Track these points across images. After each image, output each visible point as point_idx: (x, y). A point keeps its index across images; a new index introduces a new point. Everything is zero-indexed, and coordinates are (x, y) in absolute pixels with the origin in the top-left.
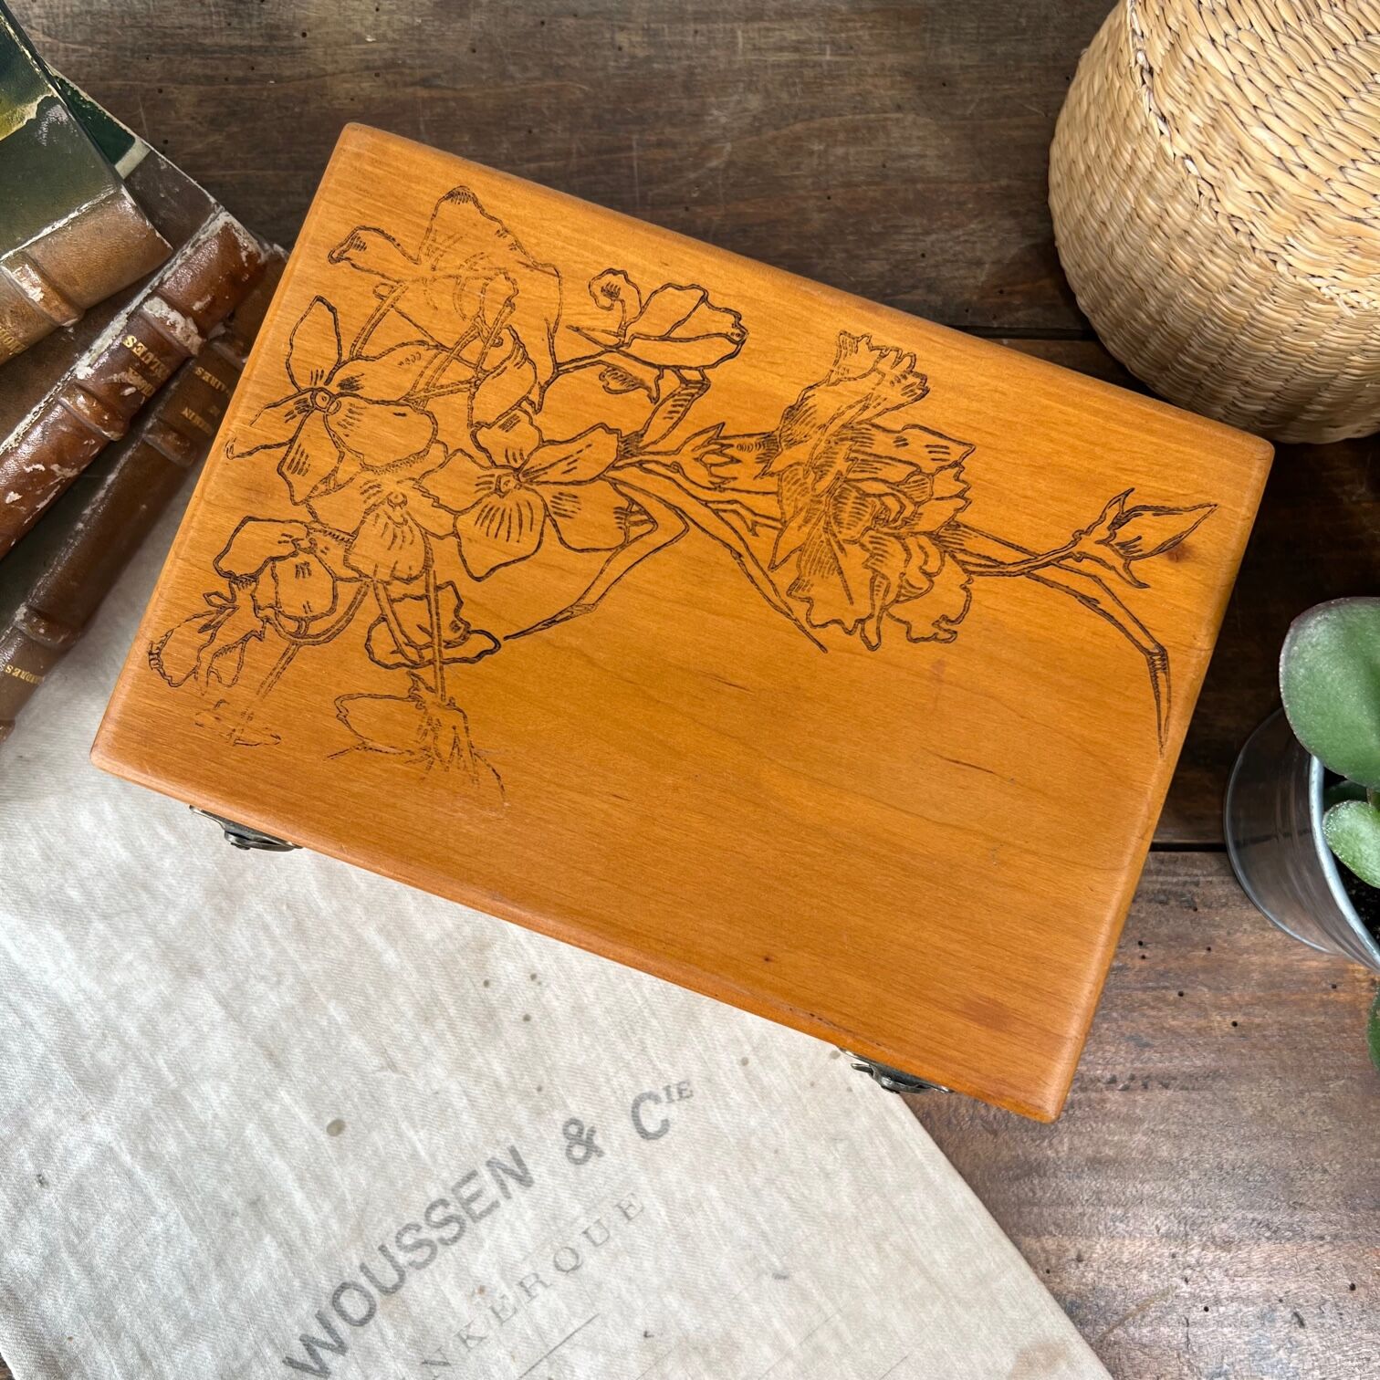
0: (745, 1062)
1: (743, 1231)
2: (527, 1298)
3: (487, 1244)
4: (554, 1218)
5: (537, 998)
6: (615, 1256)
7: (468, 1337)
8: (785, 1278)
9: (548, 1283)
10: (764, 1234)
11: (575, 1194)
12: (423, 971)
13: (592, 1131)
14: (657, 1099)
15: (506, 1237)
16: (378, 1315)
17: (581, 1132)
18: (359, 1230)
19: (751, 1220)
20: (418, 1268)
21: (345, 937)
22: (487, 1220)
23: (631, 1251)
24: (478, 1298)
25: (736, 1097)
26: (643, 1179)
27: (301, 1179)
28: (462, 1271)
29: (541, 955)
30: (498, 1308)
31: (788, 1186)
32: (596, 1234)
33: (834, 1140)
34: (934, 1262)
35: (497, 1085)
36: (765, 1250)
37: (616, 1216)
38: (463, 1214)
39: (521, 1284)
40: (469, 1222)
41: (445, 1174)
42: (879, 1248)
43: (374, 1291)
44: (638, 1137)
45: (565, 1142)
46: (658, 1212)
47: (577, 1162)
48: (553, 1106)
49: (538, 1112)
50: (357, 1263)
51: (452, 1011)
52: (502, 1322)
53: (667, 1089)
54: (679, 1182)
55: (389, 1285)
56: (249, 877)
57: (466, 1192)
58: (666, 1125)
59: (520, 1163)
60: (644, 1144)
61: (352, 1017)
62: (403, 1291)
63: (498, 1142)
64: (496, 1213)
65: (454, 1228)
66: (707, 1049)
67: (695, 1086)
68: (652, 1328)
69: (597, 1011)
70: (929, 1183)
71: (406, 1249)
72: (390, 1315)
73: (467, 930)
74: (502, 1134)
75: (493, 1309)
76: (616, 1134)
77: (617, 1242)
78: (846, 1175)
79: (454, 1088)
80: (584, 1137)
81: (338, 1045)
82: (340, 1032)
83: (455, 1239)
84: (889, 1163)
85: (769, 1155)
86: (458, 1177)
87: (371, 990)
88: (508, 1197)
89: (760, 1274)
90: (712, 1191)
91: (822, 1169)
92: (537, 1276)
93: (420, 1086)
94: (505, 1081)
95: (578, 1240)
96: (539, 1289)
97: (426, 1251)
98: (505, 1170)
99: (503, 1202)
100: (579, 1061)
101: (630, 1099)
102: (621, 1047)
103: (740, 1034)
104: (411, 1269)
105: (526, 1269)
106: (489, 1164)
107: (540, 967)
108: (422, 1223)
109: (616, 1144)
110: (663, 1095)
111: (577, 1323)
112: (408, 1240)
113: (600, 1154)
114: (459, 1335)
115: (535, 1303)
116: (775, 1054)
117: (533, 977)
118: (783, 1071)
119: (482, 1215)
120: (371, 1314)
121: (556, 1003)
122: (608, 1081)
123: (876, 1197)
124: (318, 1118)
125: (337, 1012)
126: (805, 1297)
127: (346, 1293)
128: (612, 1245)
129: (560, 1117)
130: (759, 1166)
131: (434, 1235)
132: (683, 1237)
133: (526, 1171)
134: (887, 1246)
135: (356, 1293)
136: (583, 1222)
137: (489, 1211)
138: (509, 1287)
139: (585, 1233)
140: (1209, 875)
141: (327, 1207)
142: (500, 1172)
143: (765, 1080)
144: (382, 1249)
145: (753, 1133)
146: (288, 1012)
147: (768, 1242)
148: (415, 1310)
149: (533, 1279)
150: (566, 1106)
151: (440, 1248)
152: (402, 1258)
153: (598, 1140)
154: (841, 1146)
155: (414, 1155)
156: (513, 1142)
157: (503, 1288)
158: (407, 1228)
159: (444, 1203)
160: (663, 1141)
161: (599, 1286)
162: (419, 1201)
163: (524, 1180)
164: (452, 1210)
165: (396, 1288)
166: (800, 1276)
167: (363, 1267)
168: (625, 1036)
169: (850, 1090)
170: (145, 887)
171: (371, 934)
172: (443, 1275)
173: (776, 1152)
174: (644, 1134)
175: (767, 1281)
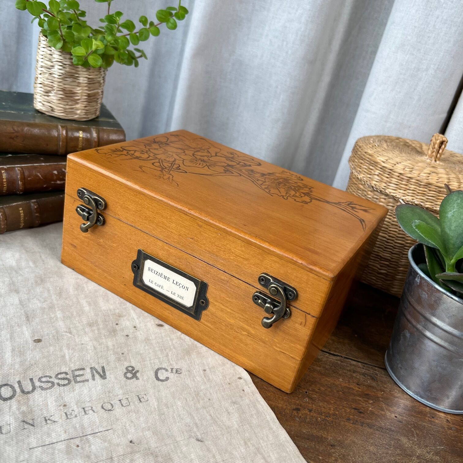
0: (205, 370)
1: (188, 420)
2: (83, 413)
3: (77, 391)
4: (109, 392)
5: (133, 332)
6: (129, 412)
7: (49, 419)
8: (201, 441)
9: (96, 411)
10: (196, 424)
11: (122, 388)
12: (96, 315)
13: (138, 371)
14: (167, 370)
15: (86, 391)
16: (13, 400)
17: (133, 370)
18: (26, 371)
19: (193, 418)
20: (42, 389)
21: (75, 300)
22: (81, 384)
23: (137, 412)
24: (62, 408)
25: (198, 378)
26: (151, 391)
27: (13, 350)
28: (60, 397)
29: (140, 323)
30: (68, 413)
31: (211, 412)
32: (124, 402)
33: (234, 403)
34: (270, 456)
35: (107, 347)
36: (195, 429)
37: (136, 399)
38: (72, 379)
39: (84, 408)
40: (73, 382)
41: (72, 365)
42: (245, 443)
43: (18, 390)
44: (155, 379)
45: (125, 371)
46: (154, 403)
47: (127, 378)
48: (126, 360)
49: (119, 360)
50: (17, 380)
51: (101, 326)
52: (67, 418)
53: (172, 369)
54: (166, 397)
55: (26, 390)
56: (52, 280)
57: (77, 373)
58: (167, 379)
59: (104, 371)
60: (157, 382)
61: (64, 317)
62: (30, 395)
63: (98, 363)
64: (86, 383)
65: (66, 382)
66: (191, 363)
67: (183, 371)
68: (134, 440)
69: (154, 342)
70: (271, 429)
71: (41, 382)
72: (19, 401)
73: (117, 311)
74: (101, 361)
75: (66, 413)
76: (147, 375)
77: (132, 407)
78: (236, 415)
79: (91, 344)
80: (134, 372)
81: (54, 322)
82: (57, 319)
83: (64, 385)
84: (255, 417)
85: (206, 400)
86: (77, 368)
87: (75, 313)
88: (94, 379)
89: (190, 437)
90: (179, 403)
91: (227, 410)
92: (92, 408)
93: (77, 340)
94: (111, 347)
95: (116, 402)
96: (91, 412)
97: (50, 384)
98: (97, 372)
99: (91, 381)
100: (141, 352)
101: (156, 367)
102: (159, 353)
103: (205, 362)
104: (39, 389)
105: (88, 404)
106: (91, 368)
107: (138, 326)
108: (53, 376)
109: (145, 378)
110: (170, 370)
111: (101, 429)
112: (44, 379)
113: (137, 379)
114: (45, 418)
115: (86, 416)
116: (217, 371)
117: (135, 327)
118: (219, 377)
119: (79, 382)
120: (11, 398)
121: (139, 336)
122: (150, 360)
123: (247, 426)
124: (33, 336)
125: (59, 314)
126: (209, 450)
127: (6, 387)
128: (129, 408)
129: (127, 364)
130: (201, 402)
131: (56, 381)
132: (161, 414)
133: (105, 375)
134: (249, 444)
135: (10, 388)
136: (120, 397)
137: (83, 381)
138: (78, 407)
139: (120, 400)
140: (382, 374)
141: (18, 360)
142: (94, 371)
143: (211, 377)
144: (31, 380)
145: (202, 390)
146: (43, 309)
147: (197, 427)
148: (31, 402)
149: (90, 408)
150: (130, 362)
151: (56, 386)
152: (37, 384)
153: (138, 375)
154: (236, 406)
155: (63, 357)
156: (104, 365)
157: (75, 408)
158: (47, 376)
159: (66, 373)
160: (164, 383)
161: (117, 420)
162: (57, 370)
163: (103, 376)
164: (68, 376)
165: (28, 393)
166: (208, 443)
167: (19, 382)
168: (161, 351)
169: (243, 390)
170: (15, 271)
171: (84, 302)
172: (51, 395)
173: (209, 399)
174: (158, 379)
175: (193, 440)
